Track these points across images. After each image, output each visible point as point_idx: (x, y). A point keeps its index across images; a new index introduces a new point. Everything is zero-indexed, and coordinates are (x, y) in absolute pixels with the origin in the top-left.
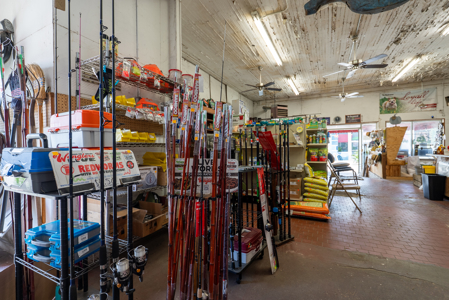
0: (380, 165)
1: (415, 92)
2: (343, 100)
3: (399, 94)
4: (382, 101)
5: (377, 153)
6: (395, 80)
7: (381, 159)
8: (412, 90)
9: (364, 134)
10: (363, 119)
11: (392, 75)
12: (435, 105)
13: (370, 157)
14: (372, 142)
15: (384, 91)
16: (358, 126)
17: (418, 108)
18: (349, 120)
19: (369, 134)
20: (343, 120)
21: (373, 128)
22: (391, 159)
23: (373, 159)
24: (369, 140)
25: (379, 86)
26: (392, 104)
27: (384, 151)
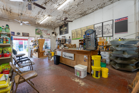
0: (37, 53)
1: (45, 29)
3: (41, 29)
4: (36, 30)
5: (36, 48)
6: (41, 23)
7: (37, 51)
9: (30, 41)
10: (30, 35)
11: (40, 21)
12: (49, 34)
13: (33, 50)
14: (34, 44)
15: (37, 26)
16: (28, 38)
17: (46, 34)
18: (24, 35)
19: (32, 41)
20: (21, 35)
21: (33, 39)
22: (41, 51)
23: (35, 51)
24: (32, 44)
25: (35, 24)
26: (39, 32)
27: (38, 48)
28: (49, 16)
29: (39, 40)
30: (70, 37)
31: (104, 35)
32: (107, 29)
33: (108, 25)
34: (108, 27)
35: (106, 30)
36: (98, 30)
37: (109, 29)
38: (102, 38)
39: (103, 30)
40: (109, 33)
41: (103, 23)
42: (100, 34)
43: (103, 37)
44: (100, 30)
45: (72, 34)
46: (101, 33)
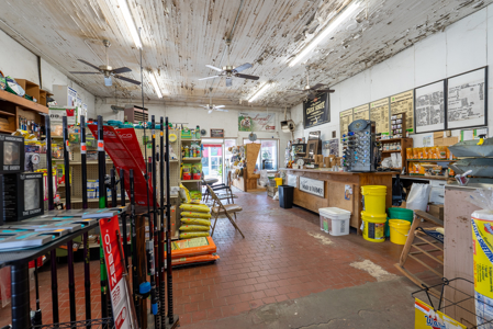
0: (242, 179)
1: (263, 114)
2: (210, 111)
3: (252, 114)
4: (241, 118)
5: (239, 167)
6: (250, 101)
7: (243, 173)
8: (260, 113)
9: (227, 149)
10: (226, 135)
11: (250, 95)
12: (274, 128)
13: (233, 171)
14: (234, 157)
15: (242, 110)
16: (220, 141)
17: (264, 129)
18: (214, 134)
19: (230, 149)
20: (208, 134)
21: (233, 143)
22: (250, 175)
23: (237, 173)
24: (230, 156)
25: (238, 104)
26: (247, 123)
27: (245, 166)
28: (270, 81)
29: (246, 147)
30: (334, 134)
31: (450, 125)
32: (465, 102)
33: (468, 86)
34: (466, 93)
35: (460, 104)
36: (429, 106)
37: (469, 102)
38: (444, 132)
39: (449, 107)
40: (471, 114)
41: (446, 81)
42: (436, 121)
43: (446, 129)
44: (437, 107)
45: (342, 123)
46: (439, 116)
